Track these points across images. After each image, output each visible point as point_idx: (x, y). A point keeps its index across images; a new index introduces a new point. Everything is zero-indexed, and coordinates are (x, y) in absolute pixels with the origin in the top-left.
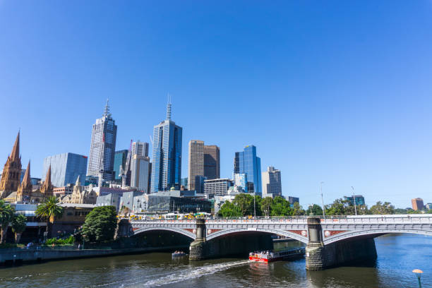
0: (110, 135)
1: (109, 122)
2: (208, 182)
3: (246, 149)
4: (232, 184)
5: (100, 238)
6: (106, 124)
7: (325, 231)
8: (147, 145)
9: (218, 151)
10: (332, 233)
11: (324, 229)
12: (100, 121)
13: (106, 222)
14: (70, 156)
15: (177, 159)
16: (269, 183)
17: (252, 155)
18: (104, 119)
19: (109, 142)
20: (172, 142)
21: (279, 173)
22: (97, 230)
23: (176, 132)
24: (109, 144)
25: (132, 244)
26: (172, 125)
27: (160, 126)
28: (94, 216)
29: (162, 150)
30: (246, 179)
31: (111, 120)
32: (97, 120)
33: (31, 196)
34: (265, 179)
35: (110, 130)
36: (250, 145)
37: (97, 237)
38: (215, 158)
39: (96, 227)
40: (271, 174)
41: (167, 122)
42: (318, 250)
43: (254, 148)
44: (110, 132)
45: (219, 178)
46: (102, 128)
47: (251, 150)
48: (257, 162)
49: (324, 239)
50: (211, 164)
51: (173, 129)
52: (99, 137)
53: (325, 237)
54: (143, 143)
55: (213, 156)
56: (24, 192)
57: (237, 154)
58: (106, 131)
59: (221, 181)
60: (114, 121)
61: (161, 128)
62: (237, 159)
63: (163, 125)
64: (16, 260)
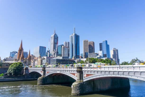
0: (56, 40)
1: (56, 36)
2: (89, 54)
3: (103, 42)
4: (98, 55)
5: (14, 74)
6: (54, 36)
7: (84, 74)
8: (69, 43)
9: (94, 43)
10: (88, 75)
11: (84, 73)
12: (53, 36)
13: (15, 68)
14: (40, 47)
15: (78, 47)
16: (113, 54)
17: (105, 44)
18: (54, 35)
19: (56, 42)
20: (76, 41)
21: (117, 50)
22: (12, 71)
23: (77, 38)
24: (55, 43)
25: (29, 77)
26: (75, 35)
27: (71, 36)
28: (12, 66)
29: (72, 44)
31: (56, 35)
32: (52, 35)
33: (23, 60)
34: (112, 53)
35: (56, 38)
36: (105, 40)
37: (12, 74)
38: (93, 46)
39: (12, 70)
40: (114, 51)
41: (74, 34)
42: (78, 84)
43: (106, 41)
44: (56, 39)
46: (53, 38)
48: (108, 46)
49: (84, 79)
50: (91, 48)
51: (76, 36)
52: (52, 41)
53: (84, 77)
54: (67, 42)
55: (92, 45)
56: (21, 59)
57: (100, 44)
58: (54, 39)
60: (57, 35)
61: (72, 36)
62: (100, 46)
63: (72, 35)
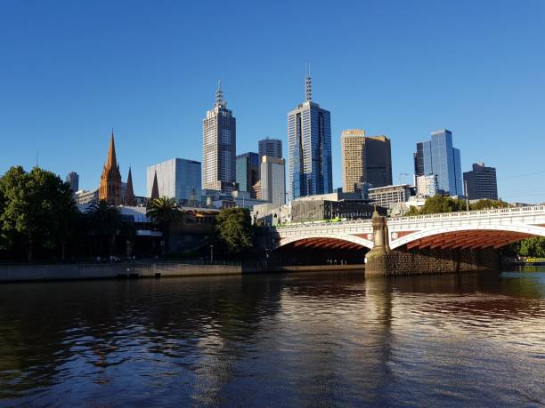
0: (227, 133)
1: (224, 114)
2: (374, 191)
3: (435, 137)
4: (413, 192)
6: (220, 115)
8: (279, 143)
9: (388, 144)
12: (212, 114)
14: (179, 161)
15: (325, 160)
18: (219, 109)
20: (318, 134)
23: (321, 119)
24: (226, 147)
26: (314, 107)
27: (296, 112)
29: (301, 148)
30: (437, 183)
31: (227, 110)
32: (208, 113)
35: (227, 124)
41: (307, 105)
43: (448, 133)
44: (227, 127)
45: (391, 184)
46: (215, 123)
47: (444, 138)
48: (454, 156)
51: (317, 115)
52: (212, 137)
54: (273, 139)
57: (420, 146)
58: (221, 128)
59: (394, 188)
60: (230, 112)
61: (299, 114)
63: (301, 110)
64: (131, 275)
